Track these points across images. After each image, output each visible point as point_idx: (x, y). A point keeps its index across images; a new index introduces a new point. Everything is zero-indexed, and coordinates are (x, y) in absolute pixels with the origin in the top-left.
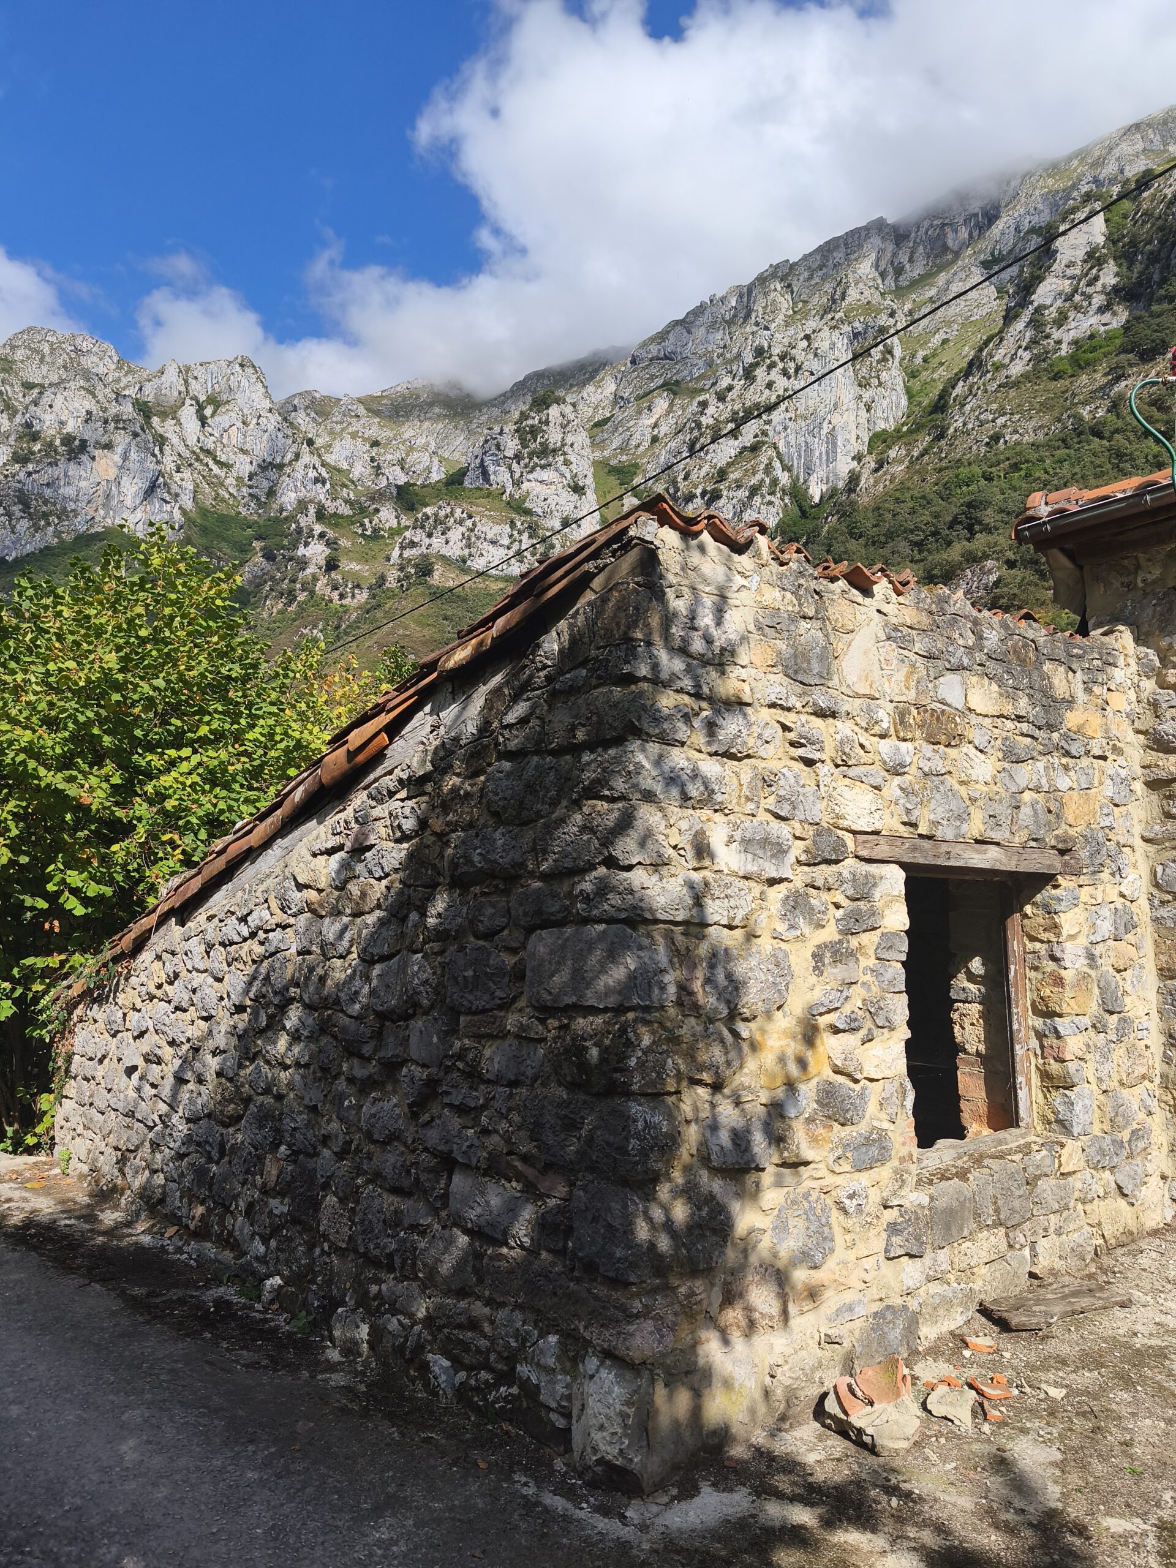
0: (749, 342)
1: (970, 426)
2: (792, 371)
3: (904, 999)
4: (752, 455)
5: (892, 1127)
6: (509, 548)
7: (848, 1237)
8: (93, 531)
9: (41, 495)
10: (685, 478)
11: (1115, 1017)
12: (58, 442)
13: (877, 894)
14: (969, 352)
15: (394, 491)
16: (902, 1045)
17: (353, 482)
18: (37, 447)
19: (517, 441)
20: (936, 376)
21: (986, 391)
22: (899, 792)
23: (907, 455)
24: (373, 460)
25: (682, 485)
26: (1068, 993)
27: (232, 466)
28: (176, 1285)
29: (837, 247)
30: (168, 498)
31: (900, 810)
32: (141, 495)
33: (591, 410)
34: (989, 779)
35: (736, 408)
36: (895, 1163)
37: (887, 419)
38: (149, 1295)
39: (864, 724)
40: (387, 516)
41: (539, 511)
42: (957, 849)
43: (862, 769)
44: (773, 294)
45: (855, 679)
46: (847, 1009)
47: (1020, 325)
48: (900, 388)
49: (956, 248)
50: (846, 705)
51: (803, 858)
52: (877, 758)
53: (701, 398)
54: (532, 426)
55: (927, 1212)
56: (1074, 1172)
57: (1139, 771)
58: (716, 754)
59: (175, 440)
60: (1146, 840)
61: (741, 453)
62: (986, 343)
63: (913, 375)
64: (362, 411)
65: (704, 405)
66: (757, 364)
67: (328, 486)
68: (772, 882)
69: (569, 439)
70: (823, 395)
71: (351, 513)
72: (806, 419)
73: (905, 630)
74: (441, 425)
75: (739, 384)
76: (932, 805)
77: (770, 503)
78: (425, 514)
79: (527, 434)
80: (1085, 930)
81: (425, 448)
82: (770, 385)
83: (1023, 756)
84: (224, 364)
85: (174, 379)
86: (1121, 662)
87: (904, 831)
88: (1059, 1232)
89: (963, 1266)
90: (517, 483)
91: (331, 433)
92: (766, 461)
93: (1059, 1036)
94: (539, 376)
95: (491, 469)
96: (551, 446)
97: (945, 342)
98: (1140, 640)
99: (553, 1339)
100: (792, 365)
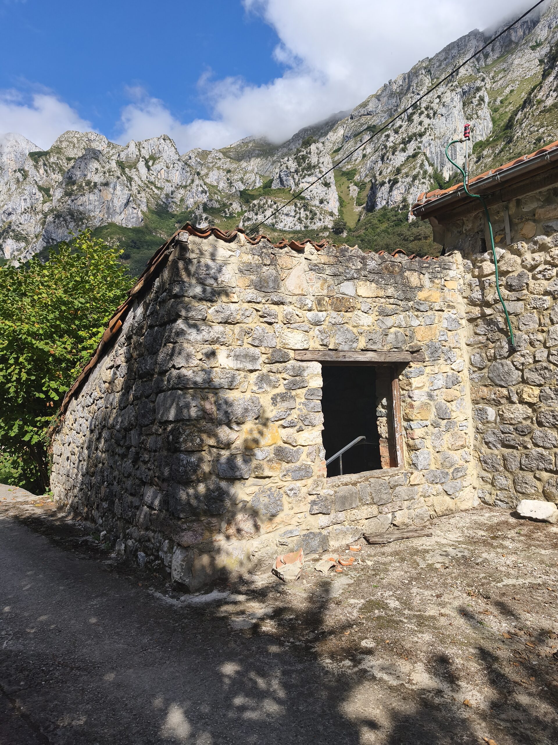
0: (410, 102)
1: (525, 135)
2: (432, 115)
3: (321, 415)
4: (413, 160)
5: (313, 464)
6: (294, 217)
7: (290, 505)
8: (103, 225)
9: (78, 210)
10: (380, 174)
11: (446, 421)
12: (84, 184)
13: (305, 374)
14: (524, 95)
15: (239, 194)
16: (320, 433)
17: (219, 191)
18: (75, 188)
19: (296, 164)
20: (507, 110)
21: (533, 115)
22: (318, 332)
23: (492, 153)
24: (228, 179)
25: (378, 178)
26: (416, 411)
27: (163, 189)
28: (72, 536)
29: (454, 47)
30: (135, 206)
31: (319, 339)
32: (123, 206)
33: (332, 144)
34: (371, 324)
35: (404, 136)
36: (316, 478)
37: (482, 135)
38: (61, 539)
39: (299, 306)
40: (236, 207)
41: (308, 197)
42: (350, 354)
43: (297, 324)
44: (421, 76)
45: (293, 288)
46: (289, 419)
47: (551, 78)
48: (489, 118)
49: (516, 41)
50: (289, 299)
51: (266, 361)
52: (306, 319)
53: (386, 133)
54: (303, 155)
55: (333, 497)
56: (418, 484)
57: (465, 315)
58: (221, 323)
59: (136, 178)
60: (468, 345)
61: (407, 159)
62: (533, 90)
63: (495, 110)
64: (221, 156)
65: (388, 136)
66: (414, 113)
67: (208, 194)
68: (251, 371)
69: (321, 160)
70: (448, 126)
71: (219, 206)
72: (440, 139)
73: (320, 266)
74: (259, 159)
75: (405, 124)
76: (337, 337)
77: (423, 183)
78: (254, 204)
79: (300, 160)
80: (427, 384)
81: (252, 171)
82: (421, 123)
83: (390, 313)
84: (156, 140)
85: (134, 149)
86: (454, 267)
87: (321, 348)
88: (409, 508)
89: (353, 519)
90: (297, 185)
91: (208, 168)
92: (420, 162)
93: (412, 429)
94: (305, 131)
95: (284, 178)
96: (313, 164)
97: (512, 91)
98: (464, 257)
99: (167, 541)
100: (431, 111)
